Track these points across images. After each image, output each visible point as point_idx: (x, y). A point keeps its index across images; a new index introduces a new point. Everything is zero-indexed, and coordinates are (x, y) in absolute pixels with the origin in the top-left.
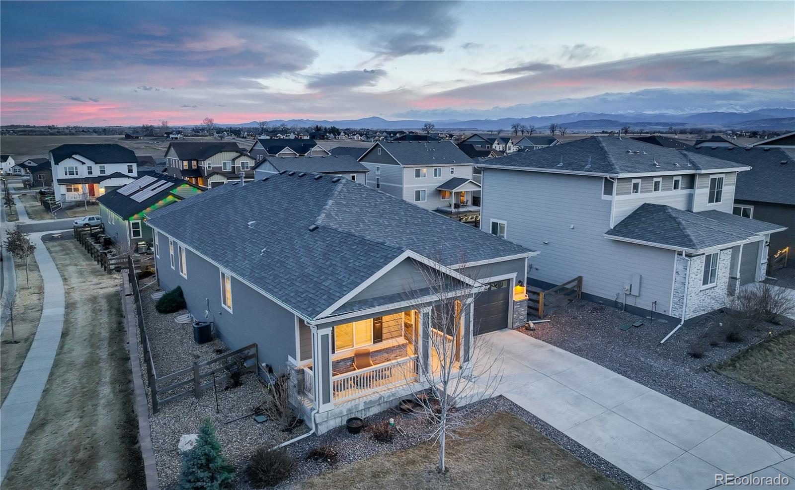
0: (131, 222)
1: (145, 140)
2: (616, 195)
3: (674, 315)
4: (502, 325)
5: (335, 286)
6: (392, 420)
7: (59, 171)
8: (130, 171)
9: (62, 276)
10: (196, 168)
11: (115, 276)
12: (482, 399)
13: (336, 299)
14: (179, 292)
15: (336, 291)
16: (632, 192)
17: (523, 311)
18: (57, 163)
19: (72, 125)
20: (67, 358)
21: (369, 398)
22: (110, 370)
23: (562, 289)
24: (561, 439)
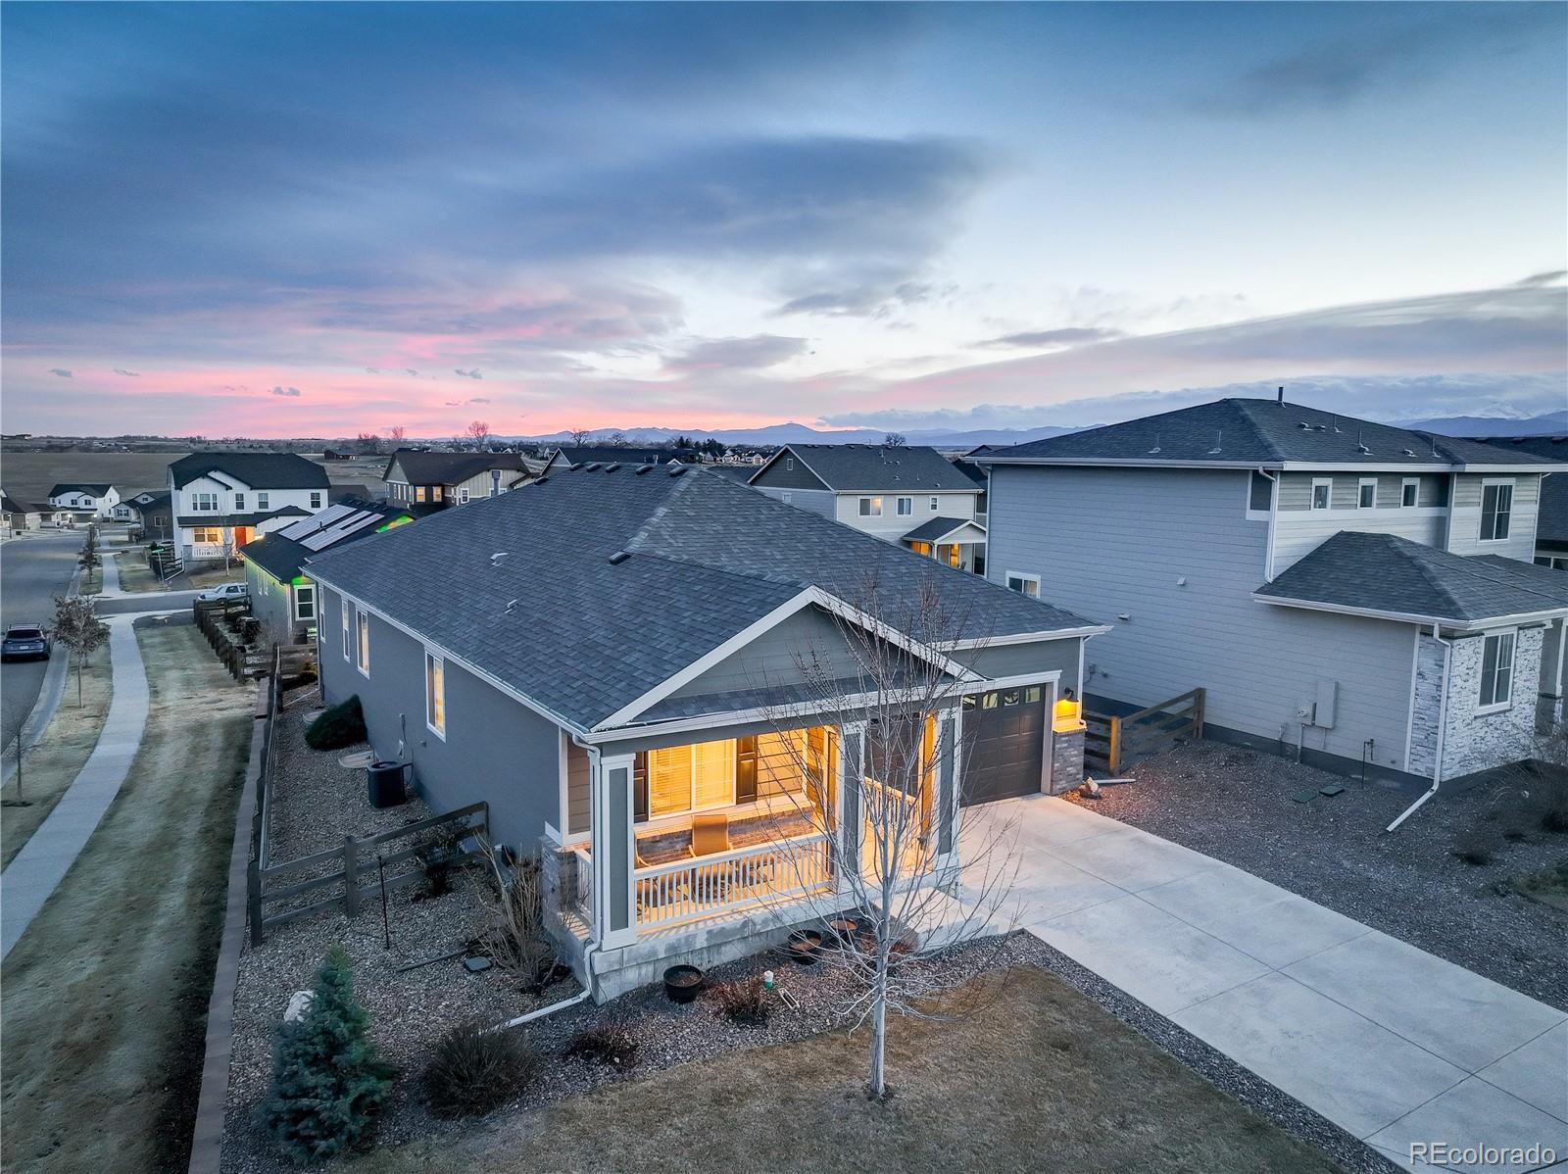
0: (297, 588)
1: (361, 462)
2: (1279, 510)
3: (1416, 769)
4: (1030, 785)
5: (647, 663)
6: (769, 976)
7: (184, 501)
8: (316, 504)
9: (150, 686)
10: (440, 500)
11: (252, 688)
12: (978, 936)
13: (645, 688)
14: (355, 707)
15: (648, 673)
16: (1312, 506)
17: (1076, 756)
18: (179, 487)
19: (233, 437)
20: (117, 836)
21: (720, 923)
22: (196, 859)
23: (1156, 716)
24: (1164, 1032)
